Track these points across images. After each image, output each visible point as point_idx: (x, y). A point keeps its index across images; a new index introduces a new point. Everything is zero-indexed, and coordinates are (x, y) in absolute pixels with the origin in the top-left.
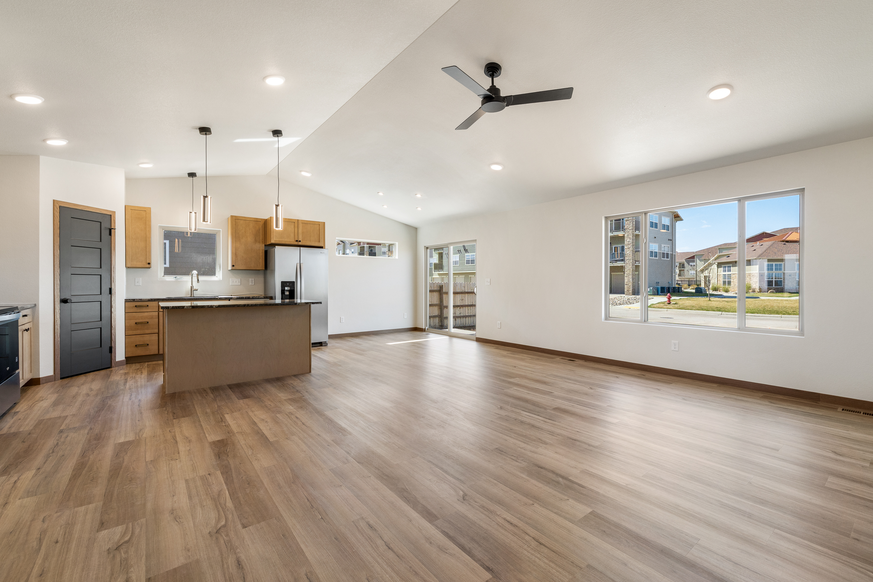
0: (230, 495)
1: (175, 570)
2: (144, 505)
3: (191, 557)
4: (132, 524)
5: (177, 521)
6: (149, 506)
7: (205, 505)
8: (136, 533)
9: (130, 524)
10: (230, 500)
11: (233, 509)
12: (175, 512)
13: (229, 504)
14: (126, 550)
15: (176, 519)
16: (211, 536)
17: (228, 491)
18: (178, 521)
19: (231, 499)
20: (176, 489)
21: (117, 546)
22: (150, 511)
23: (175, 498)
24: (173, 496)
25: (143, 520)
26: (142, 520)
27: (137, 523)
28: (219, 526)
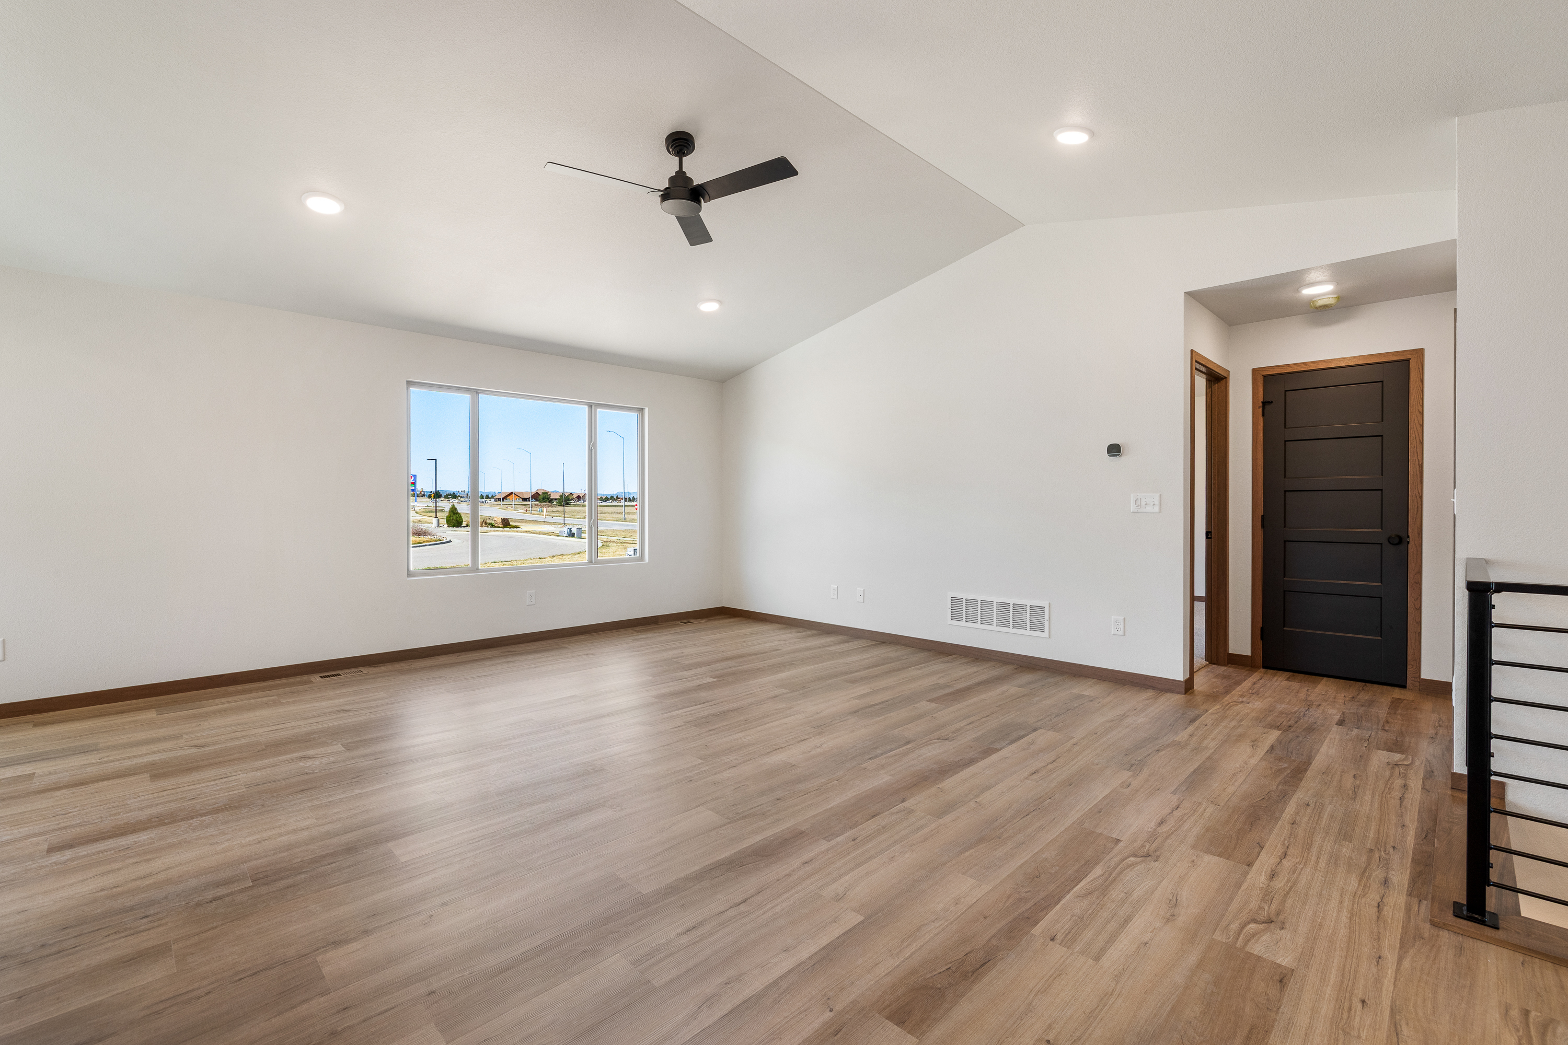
0: (1080, 882)
1: (1220, 855)
2: (1200, 965)
3: (1196, 855)
4: (1236, 943)
5: (1177, 900)
6: (1193, 958)
7: (1123, 894)
8: (1238, 924)
9: (1239, 944)
10: (1089, 875)
11: (1101, 864)
12: (1168, 914)
13: (1098, 871)
14: (1260, 912)
15: (1174, 903)
16: (1158, 857)
17: (1072, 889)
18: (1174, 900)
19: (1087, 875)
20: (1130, 954)
21: (1269, 924)
22: (1198, 944)
23: (1145, 939)
24: (1146, 943)
25: (1218, 936)
26: (1219, 939)
27: (1228, 939)
28: (1139, 859)
